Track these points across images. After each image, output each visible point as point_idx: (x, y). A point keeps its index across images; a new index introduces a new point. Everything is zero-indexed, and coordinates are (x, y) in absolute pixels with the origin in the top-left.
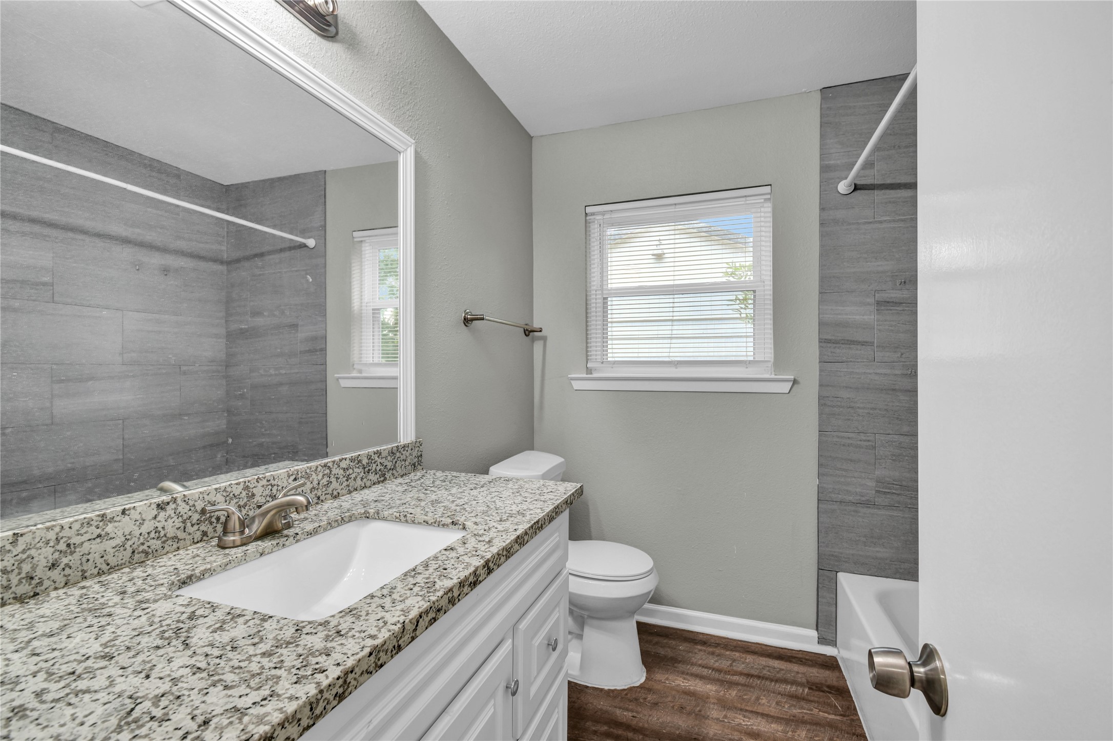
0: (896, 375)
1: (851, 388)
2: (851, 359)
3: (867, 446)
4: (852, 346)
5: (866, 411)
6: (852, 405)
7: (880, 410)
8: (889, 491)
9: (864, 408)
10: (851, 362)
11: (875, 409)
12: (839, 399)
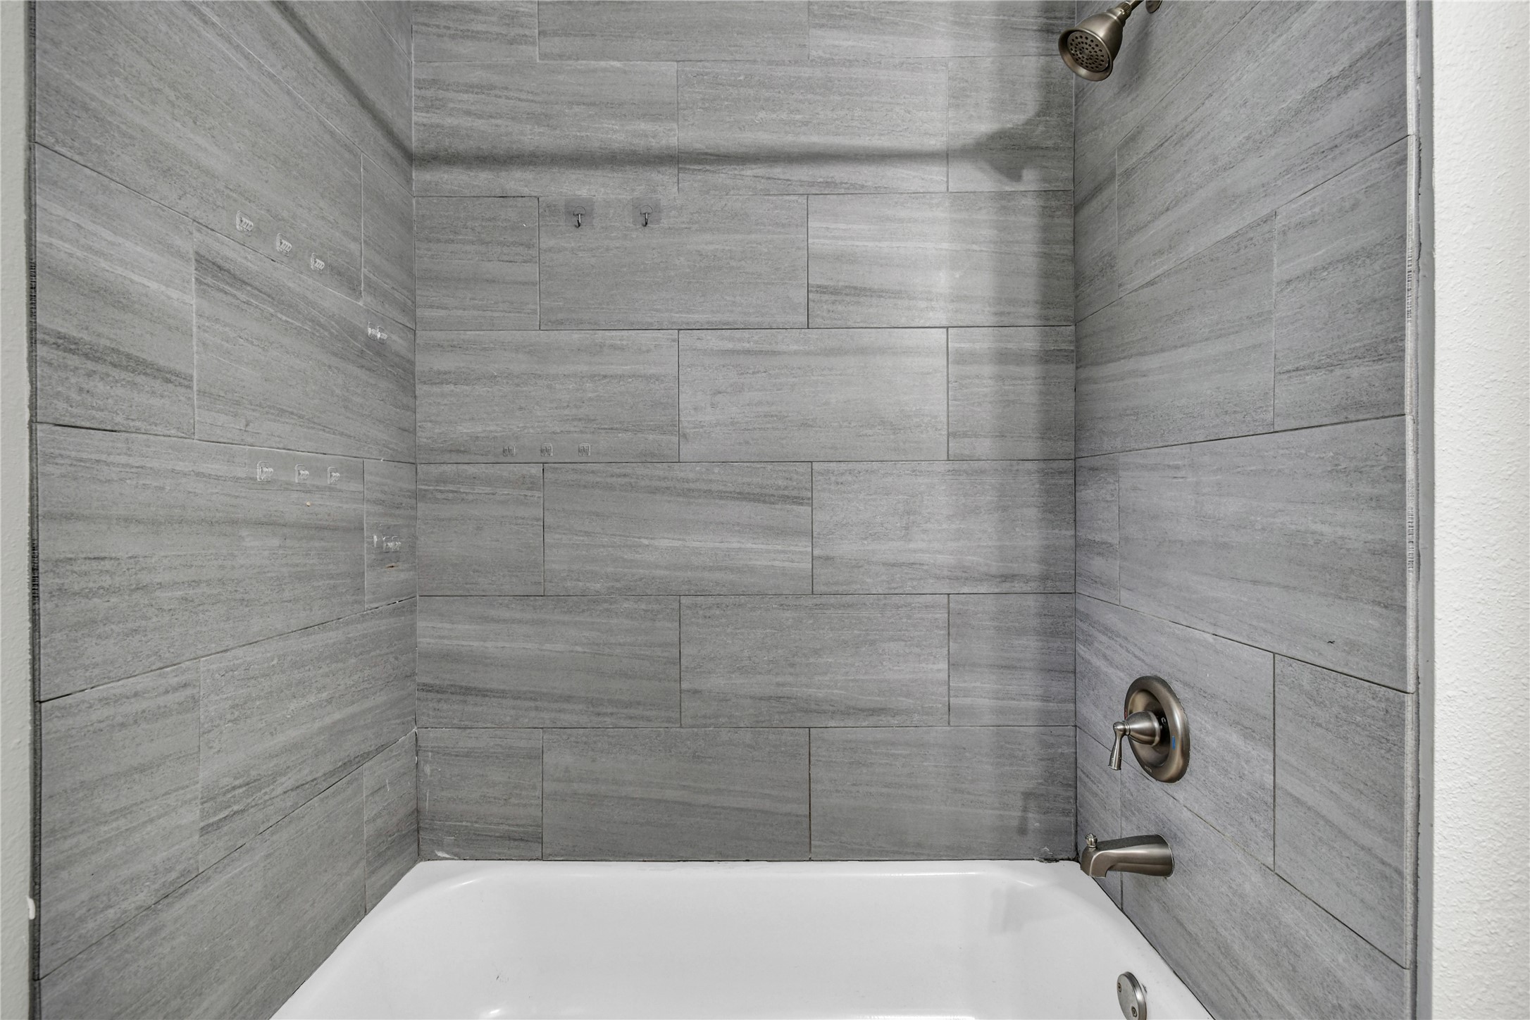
0: (237, 479)
1: (139, 522)
2: (138, 424)
3: (180, 704)
4: (140, 379)
5: (179, 593)
6: (145, 578)
7: (208, 583)
8: (226, 813)
9: (174, 585)
10: (138, 431)
11: (197, 583)
12: (107, 565)
